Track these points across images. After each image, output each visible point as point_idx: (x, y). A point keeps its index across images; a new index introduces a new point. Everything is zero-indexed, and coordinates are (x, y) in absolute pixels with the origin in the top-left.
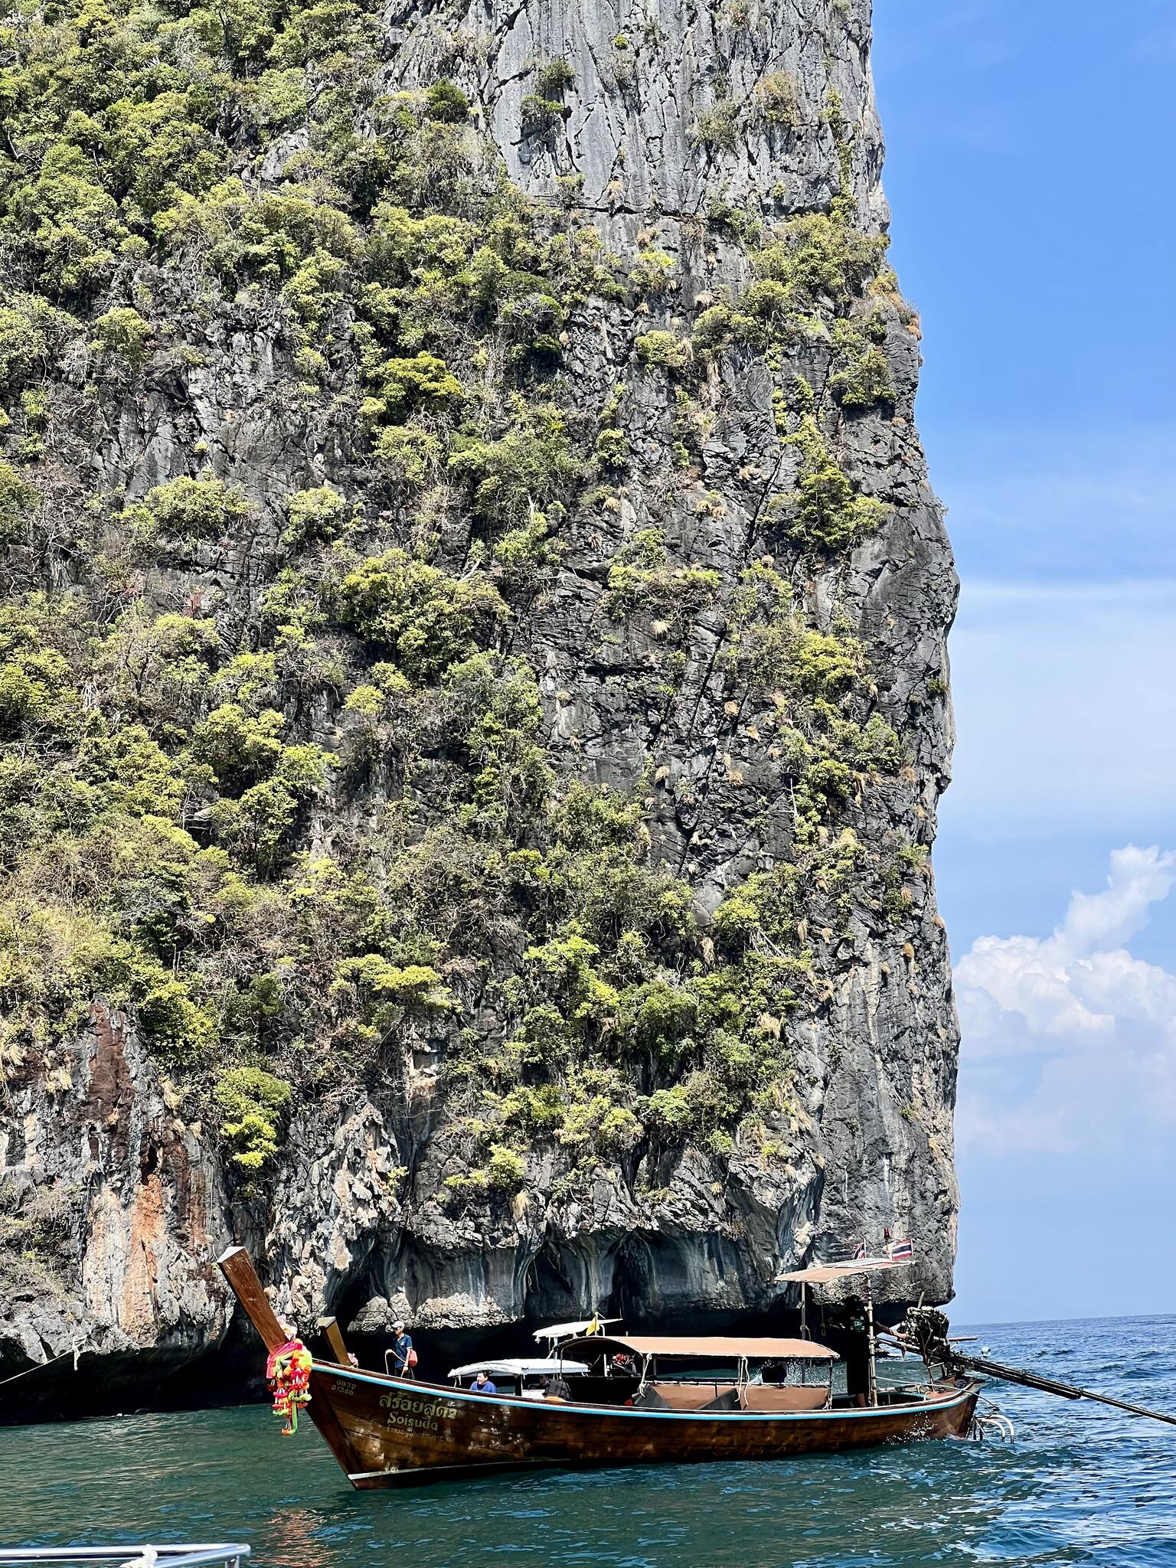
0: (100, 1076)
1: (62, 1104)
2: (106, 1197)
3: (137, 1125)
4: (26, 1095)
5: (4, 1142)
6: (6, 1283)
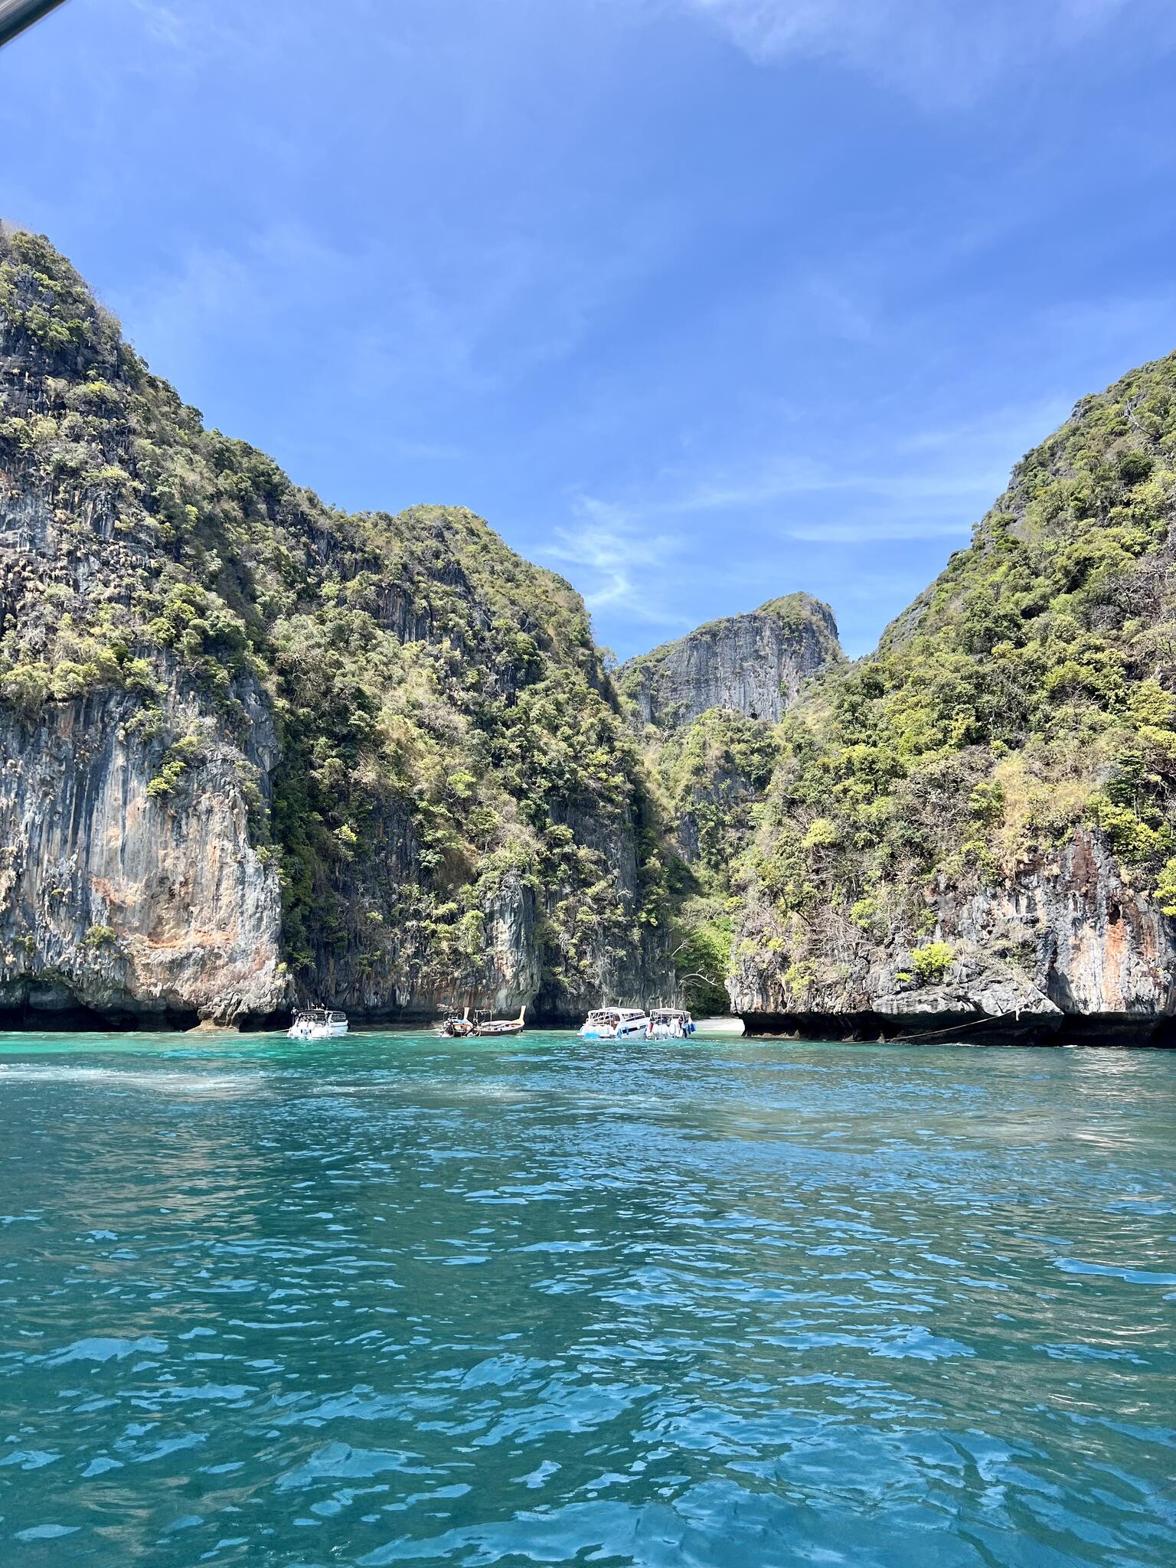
0: (1077, 867)
1: (1055, 882)
2: (1086, 930)
3: (1101, 893)
4: (1034, 879)
5: (1023, 902)
6: (988, 973)
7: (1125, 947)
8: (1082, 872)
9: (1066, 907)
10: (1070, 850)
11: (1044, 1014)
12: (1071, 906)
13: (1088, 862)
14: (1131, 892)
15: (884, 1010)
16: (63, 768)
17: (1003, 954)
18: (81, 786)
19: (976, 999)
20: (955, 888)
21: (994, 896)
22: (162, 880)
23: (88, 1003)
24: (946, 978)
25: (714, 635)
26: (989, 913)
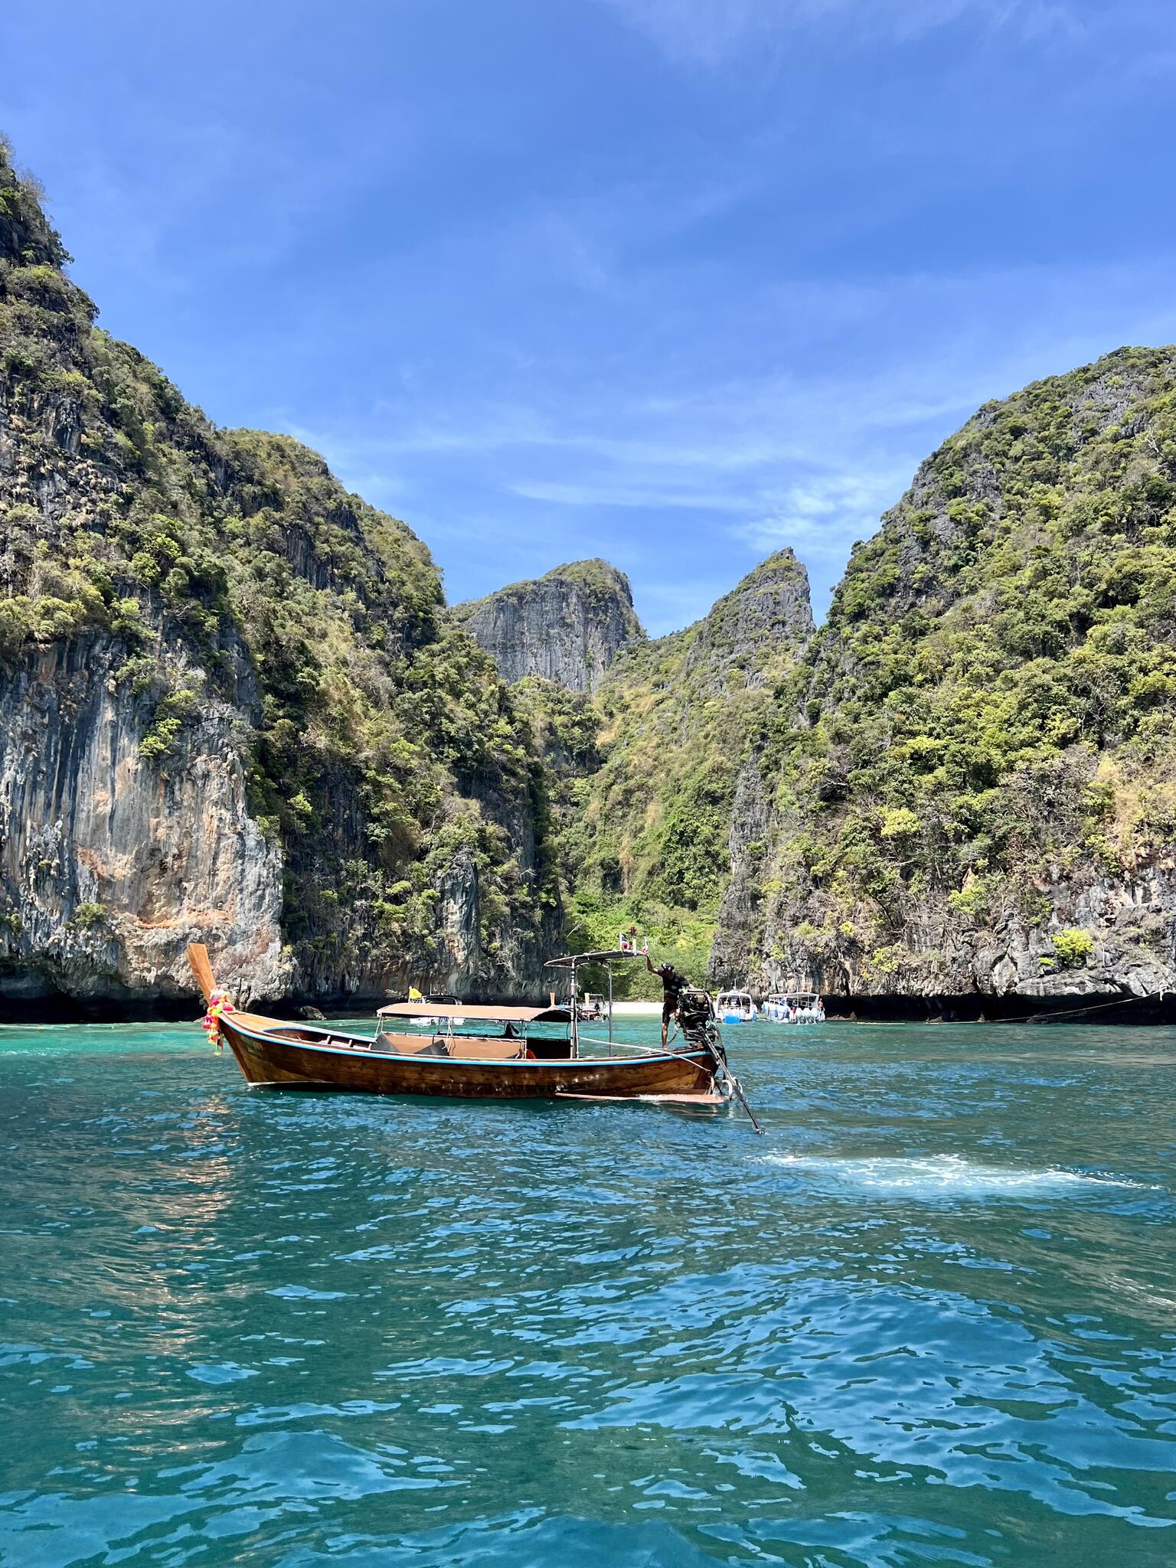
4: (1150, 872)
5: (1139, 892)
6: (1126, 958)
15: (1029, 993)
16: (46, 721)
17: (1136, 940)
18: (66, 741)
19: (1124, 981)
20: (1068, 878)
21: (1112, 887)
22: (153, 852)
23: (71, 990)
24: (1090, 963)
25: (521, 598)
26: (1106, 902)
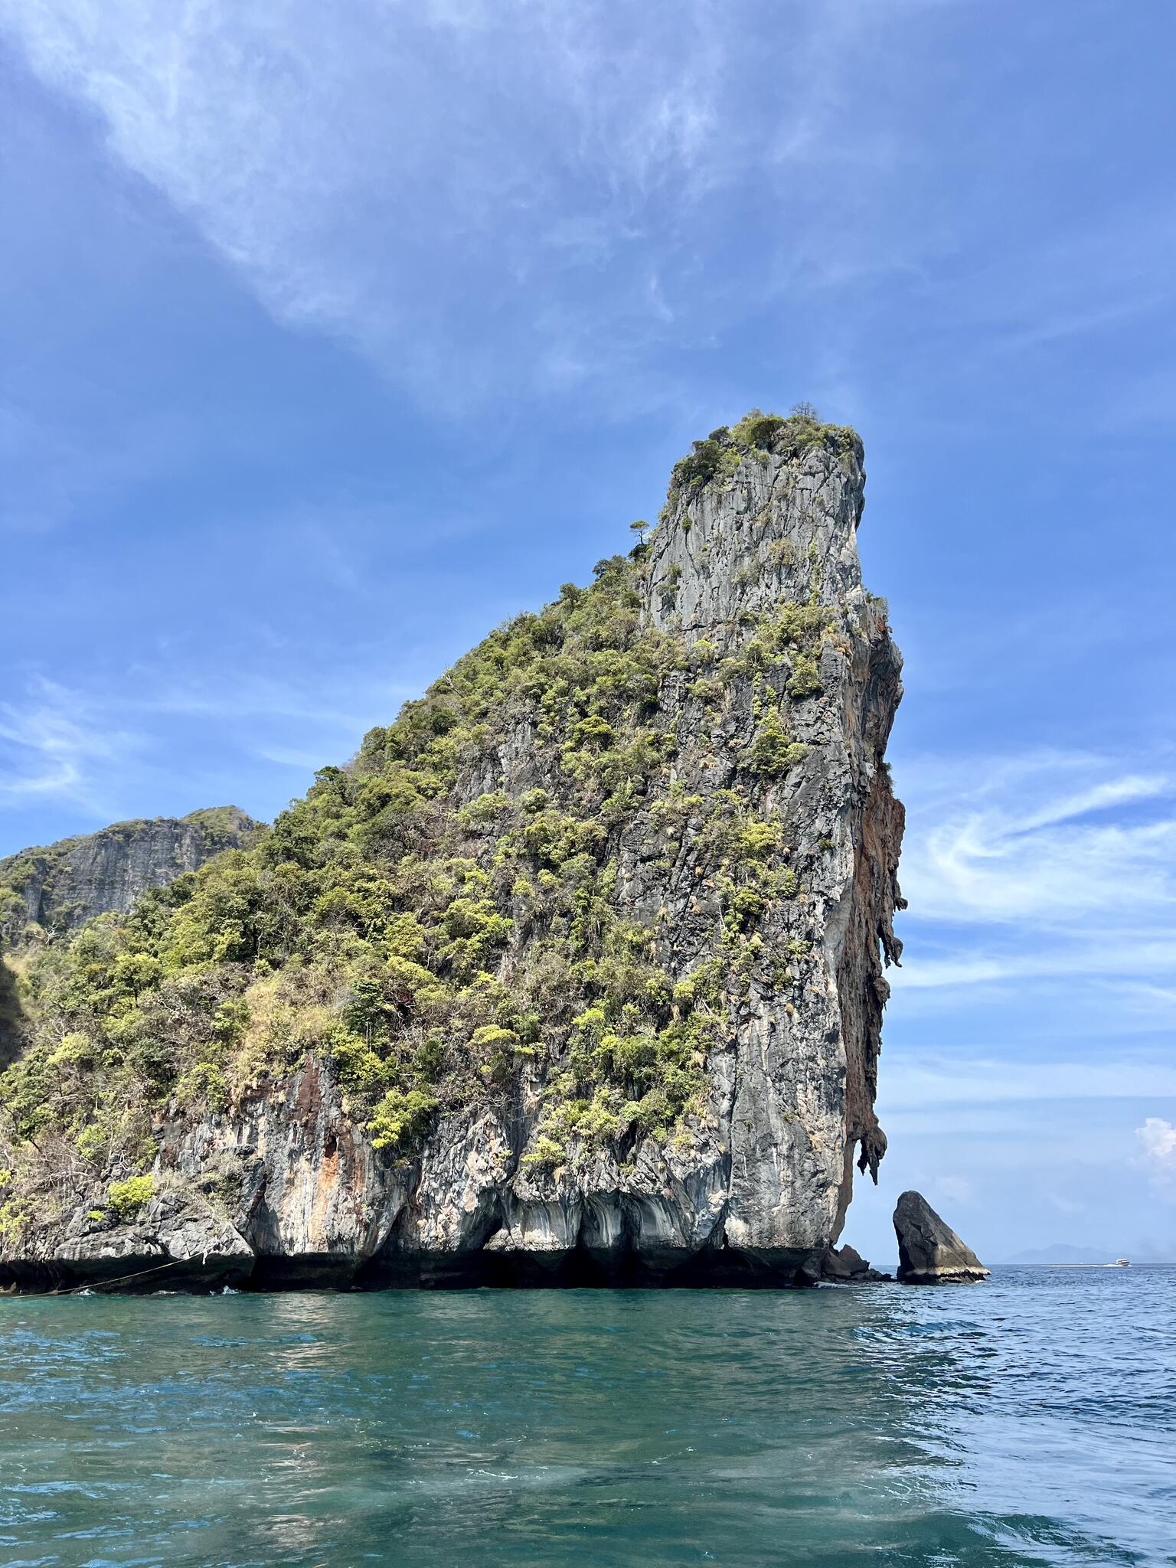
0: (302, 1095)
1: (280, 1111)
2: (303, 1164)
3: (321, 1123)
4: (260, 1106)
5: (246, 1131)
6: (187, 1210)
7: (336, 1181)
8: (306, 1101)
9: (286, 1138)
10: (300, 1076)
11: (233, 1255)
12: (291, 1137)
13: (314, 1090)
14: (348, 1123)
15: (65, 1256)
17: (207, 1188)
19: (164, 1240)
21: (218, 1125)
24: (140, 1217)
25: (128, 836)
26: (210, 1142)
